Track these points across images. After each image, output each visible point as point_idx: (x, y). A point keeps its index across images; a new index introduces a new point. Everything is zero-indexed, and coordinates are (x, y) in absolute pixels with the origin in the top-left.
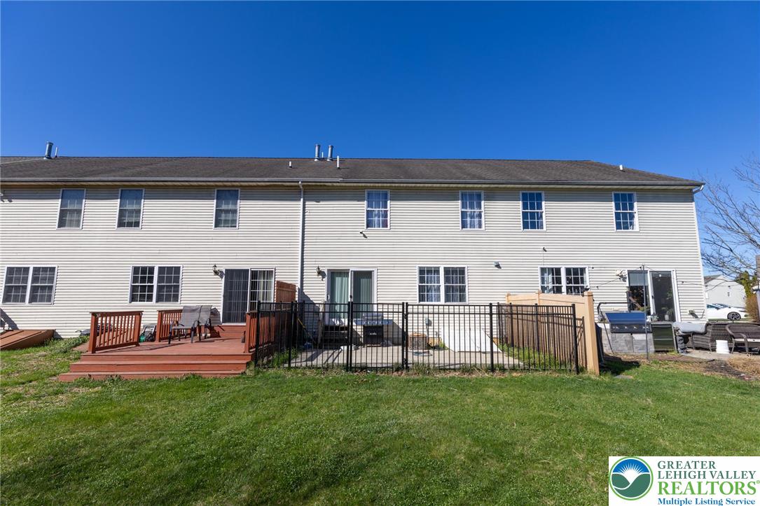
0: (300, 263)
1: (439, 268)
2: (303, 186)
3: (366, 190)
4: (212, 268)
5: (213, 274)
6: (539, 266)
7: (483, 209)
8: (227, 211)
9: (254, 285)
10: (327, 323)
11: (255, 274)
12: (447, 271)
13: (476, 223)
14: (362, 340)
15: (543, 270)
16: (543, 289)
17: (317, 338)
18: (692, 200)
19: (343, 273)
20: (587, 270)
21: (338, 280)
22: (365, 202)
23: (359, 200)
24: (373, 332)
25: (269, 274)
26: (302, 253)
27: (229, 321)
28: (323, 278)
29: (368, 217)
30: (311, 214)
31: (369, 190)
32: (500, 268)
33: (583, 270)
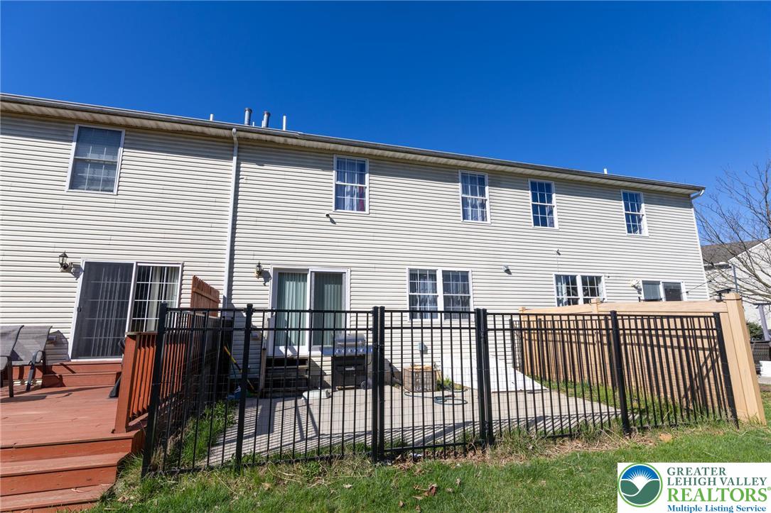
0: (227, 256)
1: (435, 271)
2: (239, 138)
3: (334, 156)
4: (57, 260)
5: (59, 269)
6: (554, 273)
7: (487, 197)
8: (97, 165)
9: (142, 291)
10: (270, 353)
11: (144, 272)
12: (446, 275)
13: (479, 214)
14: (328, 379)
15: (558, 278)
16: (559, 301)
17: (258, 380)
18: (691, 206)
19: (299, 275)
20: (603, 279)
21: (290, 286)
22: (334, 173)
23: (324, 169)
24: (350, 366)
25: (169, 273)
26: (233, 242)
27: (87, 354)
28: (265, 282)
29: (337, 194)
30: (249, 182)
31: (341, 156)
32: (510, 273)
33: (599, 279)
